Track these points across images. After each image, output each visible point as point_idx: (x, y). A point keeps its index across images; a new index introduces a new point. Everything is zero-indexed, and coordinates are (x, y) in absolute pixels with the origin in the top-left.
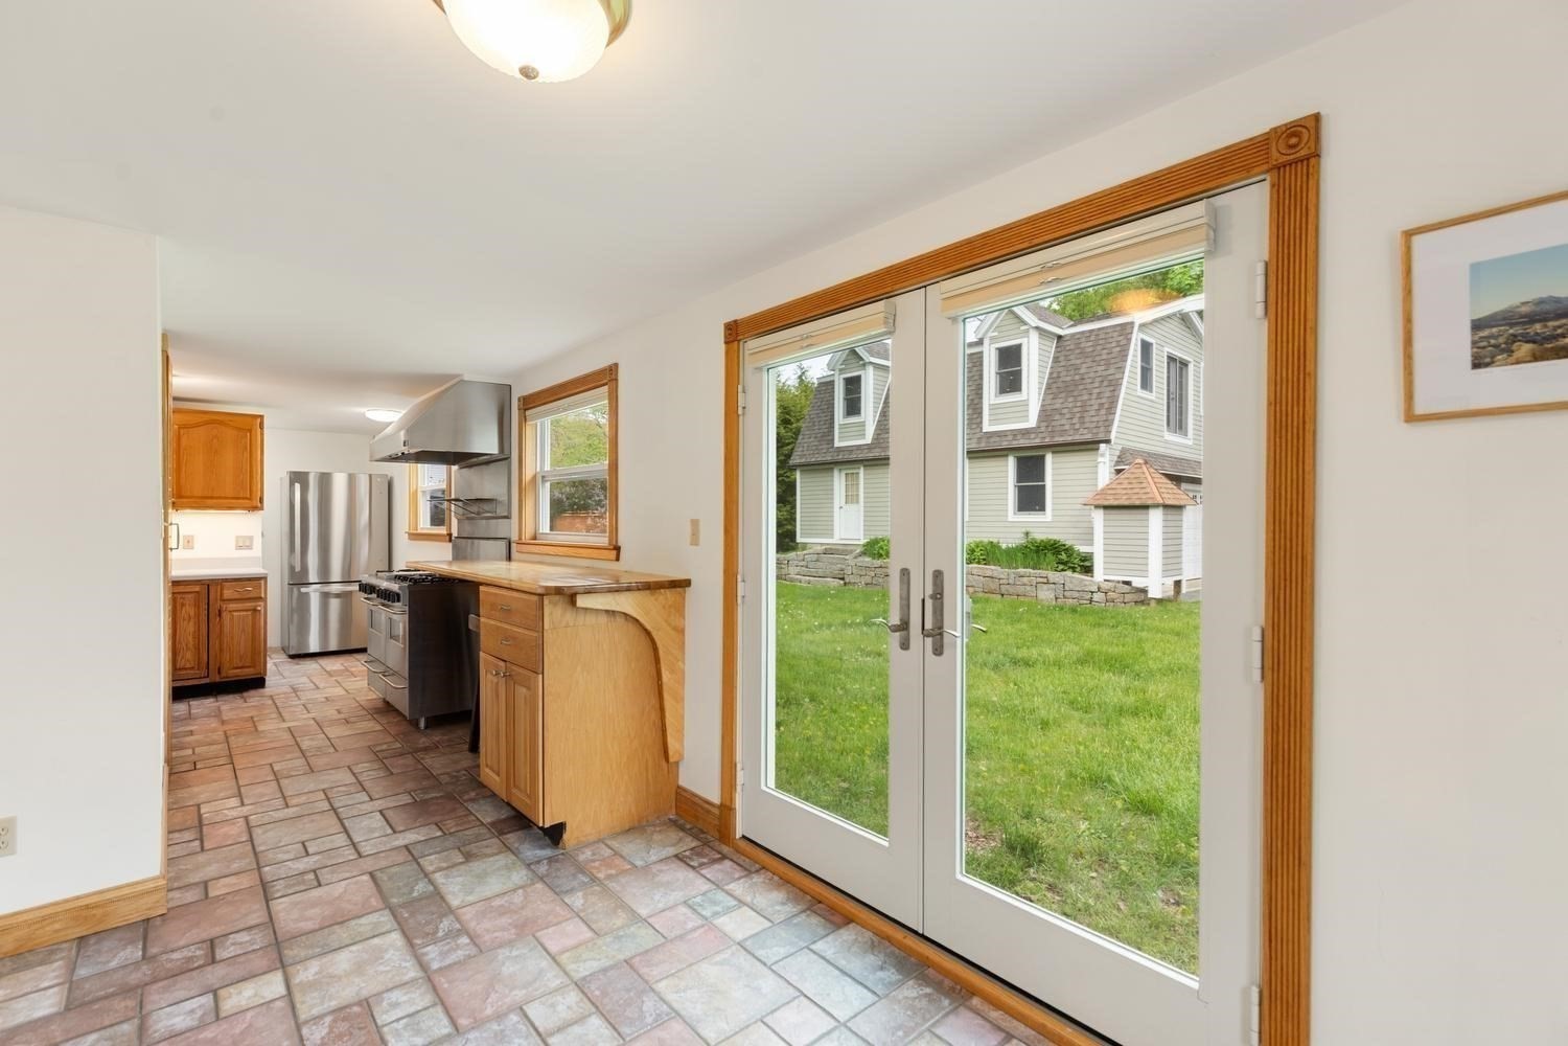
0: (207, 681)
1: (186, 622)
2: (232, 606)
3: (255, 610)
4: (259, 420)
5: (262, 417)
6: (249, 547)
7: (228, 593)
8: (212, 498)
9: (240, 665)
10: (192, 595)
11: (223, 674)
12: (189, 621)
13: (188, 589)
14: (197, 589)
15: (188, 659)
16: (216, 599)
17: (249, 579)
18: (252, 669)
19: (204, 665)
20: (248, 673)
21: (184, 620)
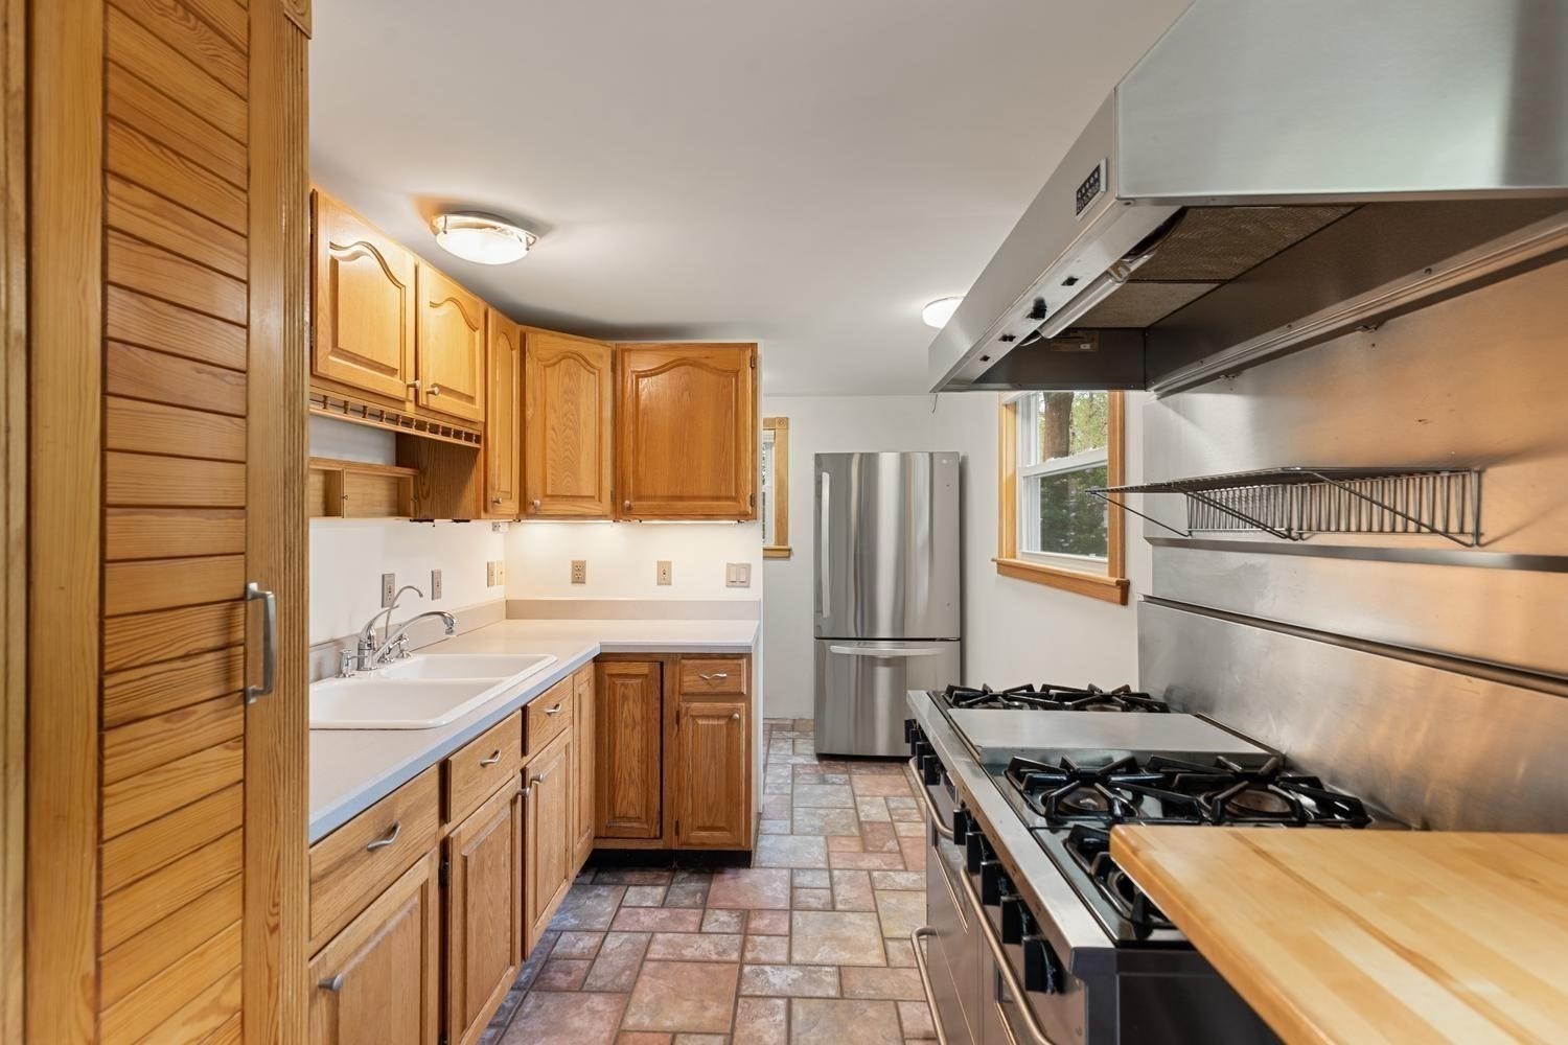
0: (658, 845)
1: (628, 731)
2: (697, 706)
3: (730, 718)
4: (749, 353)
5: (753, 346)
6: (745, 584)
7: (691, 682)
8: (681, 498)
9: (708, 824)
10: (639, 681)
11: (683, 838)
12: (633, 729)
13: (634, 668)
14: (644, 668)
15: (631, 797)
16: (673, 692)
17: (723, 656)
18: (726, 834)
19: (655, 815)
20: (719, 840)
21: (626, 726)
